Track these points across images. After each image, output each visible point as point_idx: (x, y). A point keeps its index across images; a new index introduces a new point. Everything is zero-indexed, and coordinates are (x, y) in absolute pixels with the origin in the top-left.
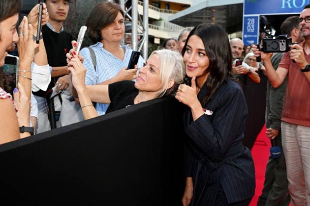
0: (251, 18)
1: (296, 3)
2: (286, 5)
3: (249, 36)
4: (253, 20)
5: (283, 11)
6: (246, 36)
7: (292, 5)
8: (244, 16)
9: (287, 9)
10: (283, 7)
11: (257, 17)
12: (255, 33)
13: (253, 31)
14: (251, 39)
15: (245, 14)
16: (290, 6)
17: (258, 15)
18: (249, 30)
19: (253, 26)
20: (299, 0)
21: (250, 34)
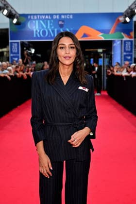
0: (15, 43)
1: (42, 33)
2: (36, 35)
3: (14, 55)
5: (35, 38)
6: (12, 55)
7: (40, 35)
8: (10, 41)
9: (37, 38)
11: (18, 43)
12: (18, 53)
13: (16, 51)
14: (16, 57)
15: (11, 39)
16: (39, 36)
17: (19, 41)
18: (14, 51)
19: (16, 48)
20: (44, 32)
21: (15, 53)
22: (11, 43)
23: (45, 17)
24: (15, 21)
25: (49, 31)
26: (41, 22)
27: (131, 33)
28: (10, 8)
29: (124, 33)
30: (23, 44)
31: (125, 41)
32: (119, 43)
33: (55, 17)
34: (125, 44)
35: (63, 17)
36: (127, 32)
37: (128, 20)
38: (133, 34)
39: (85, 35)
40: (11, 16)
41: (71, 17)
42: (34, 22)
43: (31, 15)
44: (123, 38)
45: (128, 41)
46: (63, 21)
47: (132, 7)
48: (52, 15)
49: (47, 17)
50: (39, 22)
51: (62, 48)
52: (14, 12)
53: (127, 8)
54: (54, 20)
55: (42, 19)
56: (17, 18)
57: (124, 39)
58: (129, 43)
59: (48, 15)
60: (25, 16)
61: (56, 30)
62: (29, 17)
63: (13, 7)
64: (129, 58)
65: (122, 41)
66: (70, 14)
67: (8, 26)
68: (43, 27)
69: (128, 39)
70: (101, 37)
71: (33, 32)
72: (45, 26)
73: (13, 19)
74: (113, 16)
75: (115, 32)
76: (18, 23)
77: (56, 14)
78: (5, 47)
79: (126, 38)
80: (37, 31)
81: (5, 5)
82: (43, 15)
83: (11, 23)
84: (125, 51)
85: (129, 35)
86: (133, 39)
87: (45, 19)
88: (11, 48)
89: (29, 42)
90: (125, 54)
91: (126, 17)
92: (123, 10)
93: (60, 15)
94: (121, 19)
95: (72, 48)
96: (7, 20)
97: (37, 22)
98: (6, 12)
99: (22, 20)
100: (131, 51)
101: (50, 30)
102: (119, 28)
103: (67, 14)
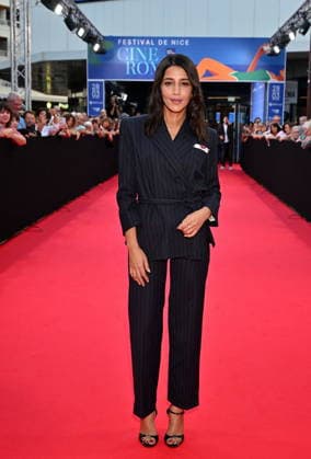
0: (95, 83)
1: (140, 69)
2: (131, 71)
3: (95, 103)
4: (98, 86)
5: (128, 77)
6: (91, 103)
7: (136, 71)
8: (89, 80)
9: (132, 76)
10: (128, 73)
11: (101, 83)
12: (101, 99)
13: (98, 97)
14: (97, 106)
15: (89, 78)
16: (134, 73)
17: (103, 80)
18: (94, 96)
19: (98, 92)
20: (143, 67)
21: (95, 100)
22: (91, 83)
23: (145, 42)
24: (97, 47)
25: (150, 65)
26: (138, 49)
27: (281, 72)
28: (88, 26)
29: (270, 71)
30: (108, 85)
31: (272, 84)
32: (261, 87)
33: (160, 43)
34: (271, 89)
35: (173, 42)
36: (276, 70)
37: (277, 50)
38: (284, 73)
39: (208, 74)
40: (90, 38)
41: (187, 42)
42: (127, 49)
43: (123, 38)
44: (269, 79)
45: (276, 84)
46: (174, 50)
47: (285, 29)
48: (156, 39)
49: (148, 42)
50: (135, 50)
51: (169, 83)
52: (95, 33)
53: (276, 30)
54: (159, 47)
55: (140, 46)
56: (100, 43)
57: (269, 82)
58: (278, 88)
59: (150, 38)
60: (114, 39)
62: (119, 41)
63: (94, 24)
64: (277, 111)
65: (266, 84)
66: (185, 39)
67: (85, 56)
68: (141, 58)
69: (276, 82)
70: (232, 77)
71: (125, 65)
72: (144, 58)
73: (93, 45)
74: (253, 43)
75: (256, 70)
76: (101, 52)
77: (163, 39)
78: (80, 90)
79: (273, 80)
80: (131, 65)
81: (80, 20)
82: (143, 38)
83: (91, 50)
84: (271, 100)
85: (278, 75)
86: (284, 82)
87: (145, 45)
88: (90, 91)
89: (118, 82)
90: (271, 104)
91: (274, 45)
92: (269, 33)
93: (169, 39)
94: (267, 48)
95: (184, 84)
96: (85, 45)
97: (132, 49)
98: (81, 32)
99: (108, 45)
100: (281, 101)
101: (153, 63)
102: (262, 64)
103: (180, 39)
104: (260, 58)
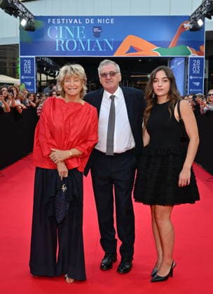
0: (27, 59)
1: (69, 46)
2: (60, 47)
3: (26, 77)
4: (29, 62)
5: (57, 53)
6: (23, 77)
7: (65, 48)
8: (20, 57)
10: (57, 50)
11: (32, 59)
12: (32, 74)
13: (29, 72)
14: (28, 80)
15: (21, 55)
16: (63, 49)
17: (34, 57)
18: (25, 72)
19: (30, 68)
20: (71, 44)
21: (27, 75)
22: (23, 59)
23: (73, 21)
25: (78, 42)
26: (67, 27)
27: (201, 47)
31: (192, 59)
33: (87, 21)
34: (192, 63)
35: (100, 21)
36: (195, 45)
38: (203, 48)
39: (132, 49)
41: (112, 21)
42: (57, 28)
43: (52, 17)
45: (197, 59)
46: (100, 28)
48: (83, 18)
49: (76, 21)
50: (64, 29)
54: (86, 26)
55: (68, 24)
58: (199, 62)
59: (77, 18)
61: (89, 40)
62: (49, 21)
64: (198, 84)
65: (186, 59)
66: (110, 17)
68: (69, 36)
71: (56, 42)
72: (73, 36)
75: (177, 45)
77: (90, 18)
80: (60, 42)
82: (71, 18)
84: (191, 74)
87: (73, 23)
90: (191, 77)
93: (96, 18)
94: (187, 25)
97: (61, 27)
99: (38, 25)
100: (201, 74)
101: (80, 41)
102: (183, 39)
103: (105, 17)
104: (181, 35)
